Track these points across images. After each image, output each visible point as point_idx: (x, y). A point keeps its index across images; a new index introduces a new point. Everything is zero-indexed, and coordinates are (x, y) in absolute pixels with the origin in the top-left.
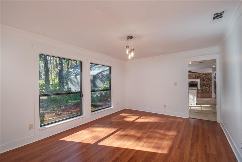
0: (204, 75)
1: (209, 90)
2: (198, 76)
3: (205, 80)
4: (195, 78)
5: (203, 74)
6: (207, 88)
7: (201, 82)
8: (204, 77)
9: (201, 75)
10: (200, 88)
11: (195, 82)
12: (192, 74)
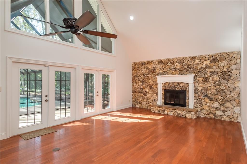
0: (208, 62)
1: (222, 114)
2: (189, 67)
3: (211, 79)
5: (202, 59)
6: (216, 105)
7: (197, 85)
8: (207, 67)
9: (197, 61)
10: (194, 102)
11: (181, 85)
12: (173, 58)
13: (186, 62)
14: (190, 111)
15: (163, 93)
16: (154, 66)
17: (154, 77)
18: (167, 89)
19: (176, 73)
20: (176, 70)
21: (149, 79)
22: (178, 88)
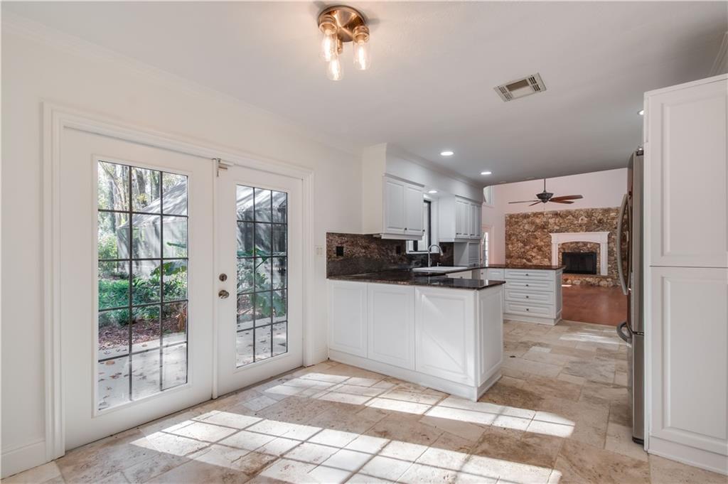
2: (600, 221)
4: (588, 230)
7: (612, 245)
9: (613, 214)
10: (609, 268)
11: (589, 246)
12: (577, 210)
13: (597, 215)
14: (605, 278)
15: (561, 257)
16: (545, 220)
17: (544, 235)
18: (566, 251)
19: (582, 230)
20: (581, 226)
21: (537, 238)
22: (584, 250)
